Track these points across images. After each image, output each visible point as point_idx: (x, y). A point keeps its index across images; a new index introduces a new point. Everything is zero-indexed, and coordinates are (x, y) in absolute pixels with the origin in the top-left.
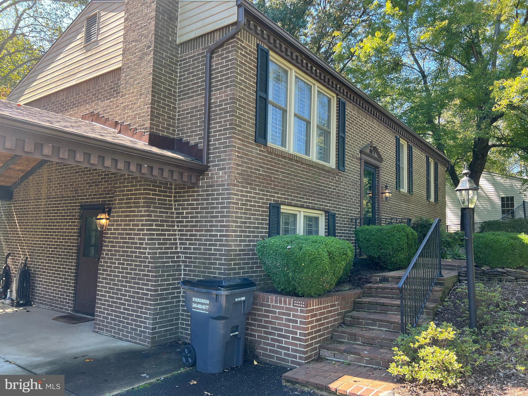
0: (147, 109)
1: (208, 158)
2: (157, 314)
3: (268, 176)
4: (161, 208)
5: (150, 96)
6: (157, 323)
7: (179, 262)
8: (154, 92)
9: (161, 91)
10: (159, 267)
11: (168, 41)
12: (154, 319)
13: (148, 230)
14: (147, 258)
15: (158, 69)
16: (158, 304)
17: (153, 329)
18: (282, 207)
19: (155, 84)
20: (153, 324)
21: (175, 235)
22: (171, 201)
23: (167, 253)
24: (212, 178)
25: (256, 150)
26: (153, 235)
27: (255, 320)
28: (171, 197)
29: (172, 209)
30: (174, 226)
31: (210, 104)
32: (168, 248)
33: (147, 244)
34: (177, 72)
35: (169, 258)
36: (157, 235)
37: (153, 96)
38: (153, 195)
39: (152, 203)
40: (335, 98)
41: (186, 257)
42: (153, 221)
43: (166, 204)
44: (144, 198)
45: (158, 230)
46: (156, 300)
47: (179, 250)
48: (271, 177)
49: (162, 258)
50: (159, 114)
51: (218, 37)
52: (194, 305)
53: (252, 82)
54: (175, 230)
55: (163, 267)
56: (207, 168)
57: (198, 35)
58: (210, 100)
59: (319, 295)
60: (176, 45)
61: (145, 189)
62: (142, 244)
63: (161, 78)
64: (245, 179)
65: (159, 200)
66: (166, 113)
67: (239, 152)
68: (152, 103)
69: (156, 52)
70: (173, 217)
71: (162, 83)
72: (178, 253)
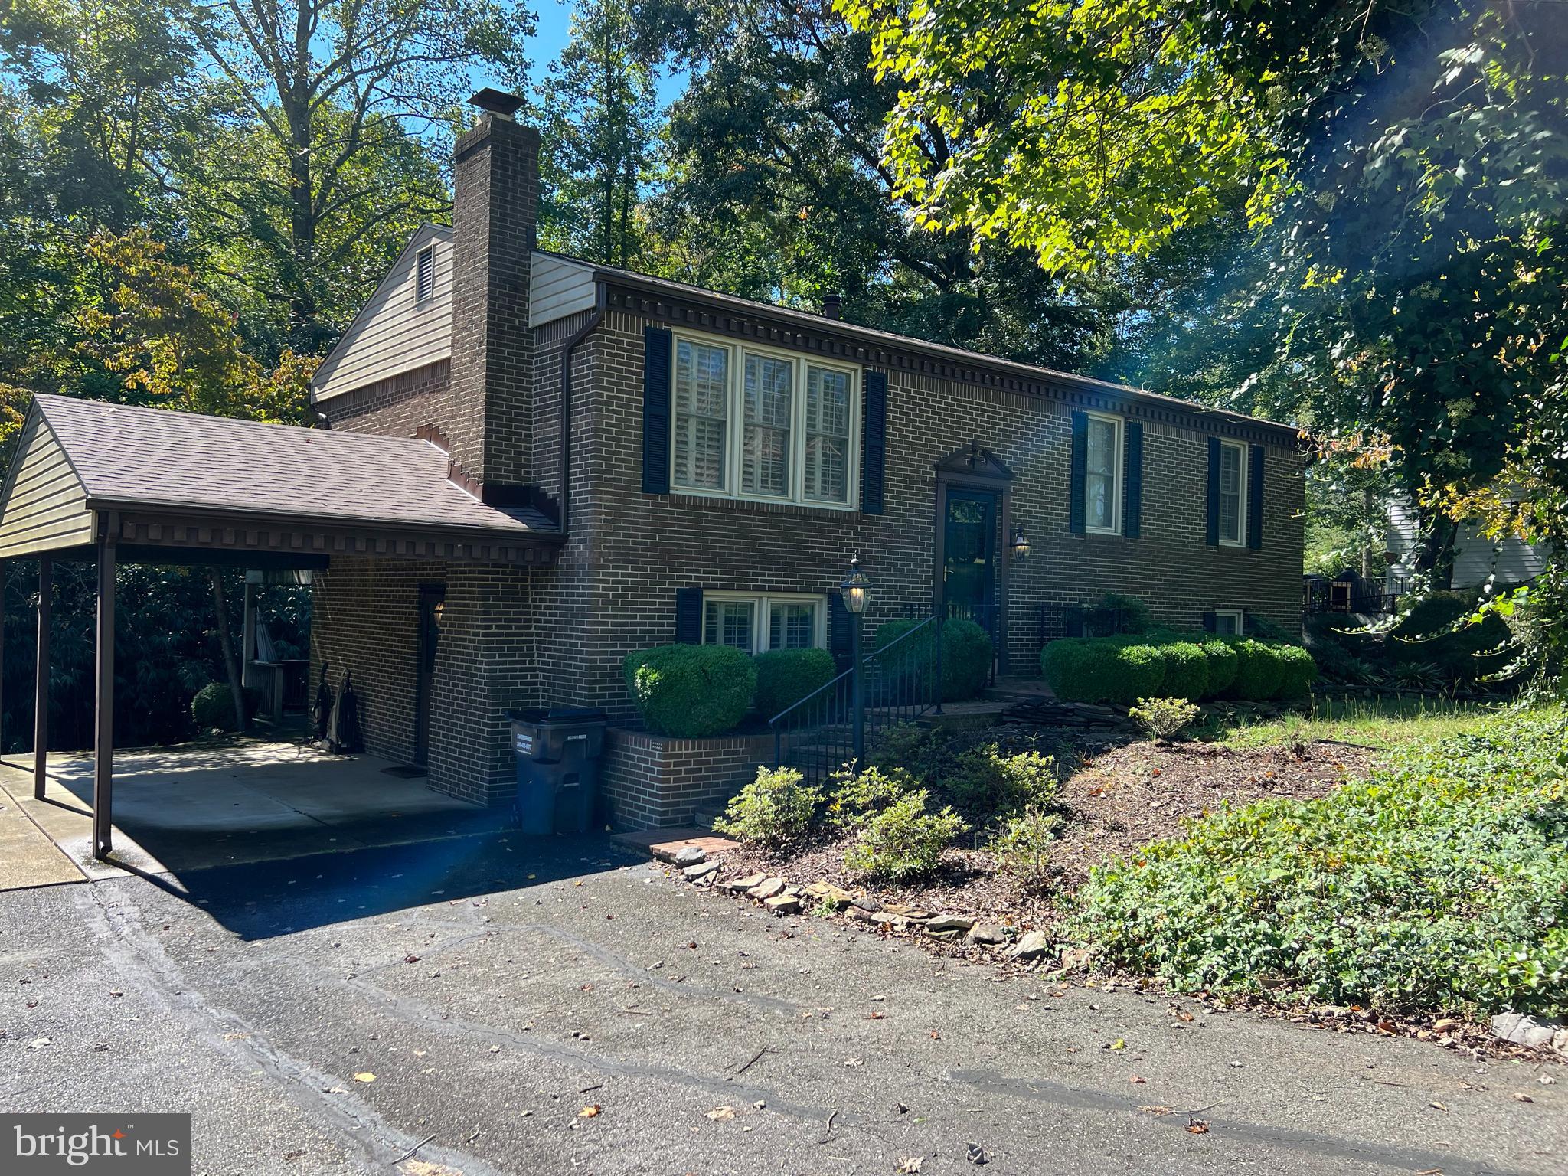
0: (479, 445)
1: (567, 521)
2: (498, 760)
3: (675, 545)
4: (507, 599)
5: (483, 423)
6: (498, 774)
7: (536, 683)
8: (489, 418)
9: (503, 413)
10: (500, 691)
11: (513, 327)
12: (491, 767)
13: (484, 635)
14: (482, 677)
15: (496, 378)
16: (499, 746)
17: (491, 782)
18: (705, 592)
19: (491, 403)
20: (491, 774)
21: (531, 641)
22: (526, 587)
23: (515, 670)
24: (572, 554)
25: (645, 505)
26: (492, 642)
27: (614, 770)
28: (526, 580)
29: (527, 600)
30: (530, 627)
31: (569, 434)
32: (517, 663)
33: (483, 656)
34: (530, 376)
35: (518, 677)
36: (498, 642)
37: (487, 424)
38: (493, 579)
39: (491, 592)
40: (860, 372)
41: (545, 677)
42: (493, 620)
43: (517, 593)
44: (480, 586)
45: (501, 634)
46: (496, 740)
47: (536, 665)
48: (681, 546)
49: (506, 677)
50: (500, 451)
51: (578, 325)
52: (519, 744)
53: (636, 397)
54: (531, 634)
55: (507, 691)
56: (565, 538)
57: (553, 318)
58: (569, 428)
59: (701, 736)
60: (529, 330)
61: (480, 572)
62: (477, 655)
63: (502, 392)
64: (622, 555)
65: (503, 586)
66: (513, 446)
67: (607, 514)
68: (486, 437)
69: (490, 352)
70: (528, 614)
71: (503, 399)
72: (535, 669)
